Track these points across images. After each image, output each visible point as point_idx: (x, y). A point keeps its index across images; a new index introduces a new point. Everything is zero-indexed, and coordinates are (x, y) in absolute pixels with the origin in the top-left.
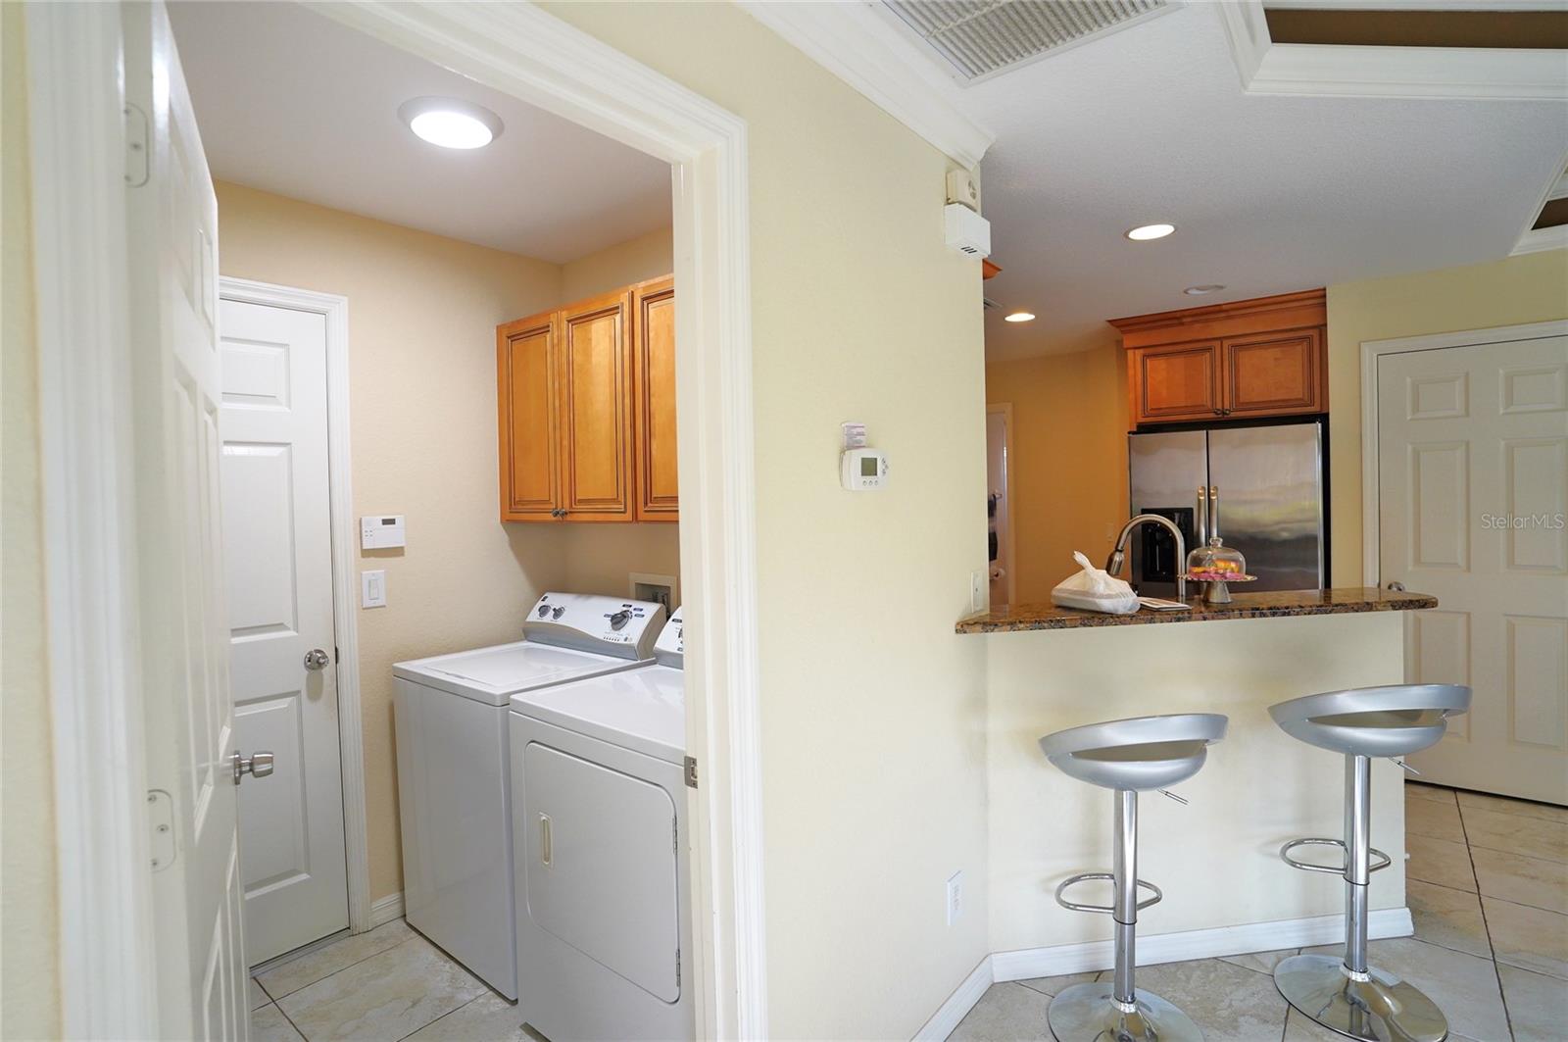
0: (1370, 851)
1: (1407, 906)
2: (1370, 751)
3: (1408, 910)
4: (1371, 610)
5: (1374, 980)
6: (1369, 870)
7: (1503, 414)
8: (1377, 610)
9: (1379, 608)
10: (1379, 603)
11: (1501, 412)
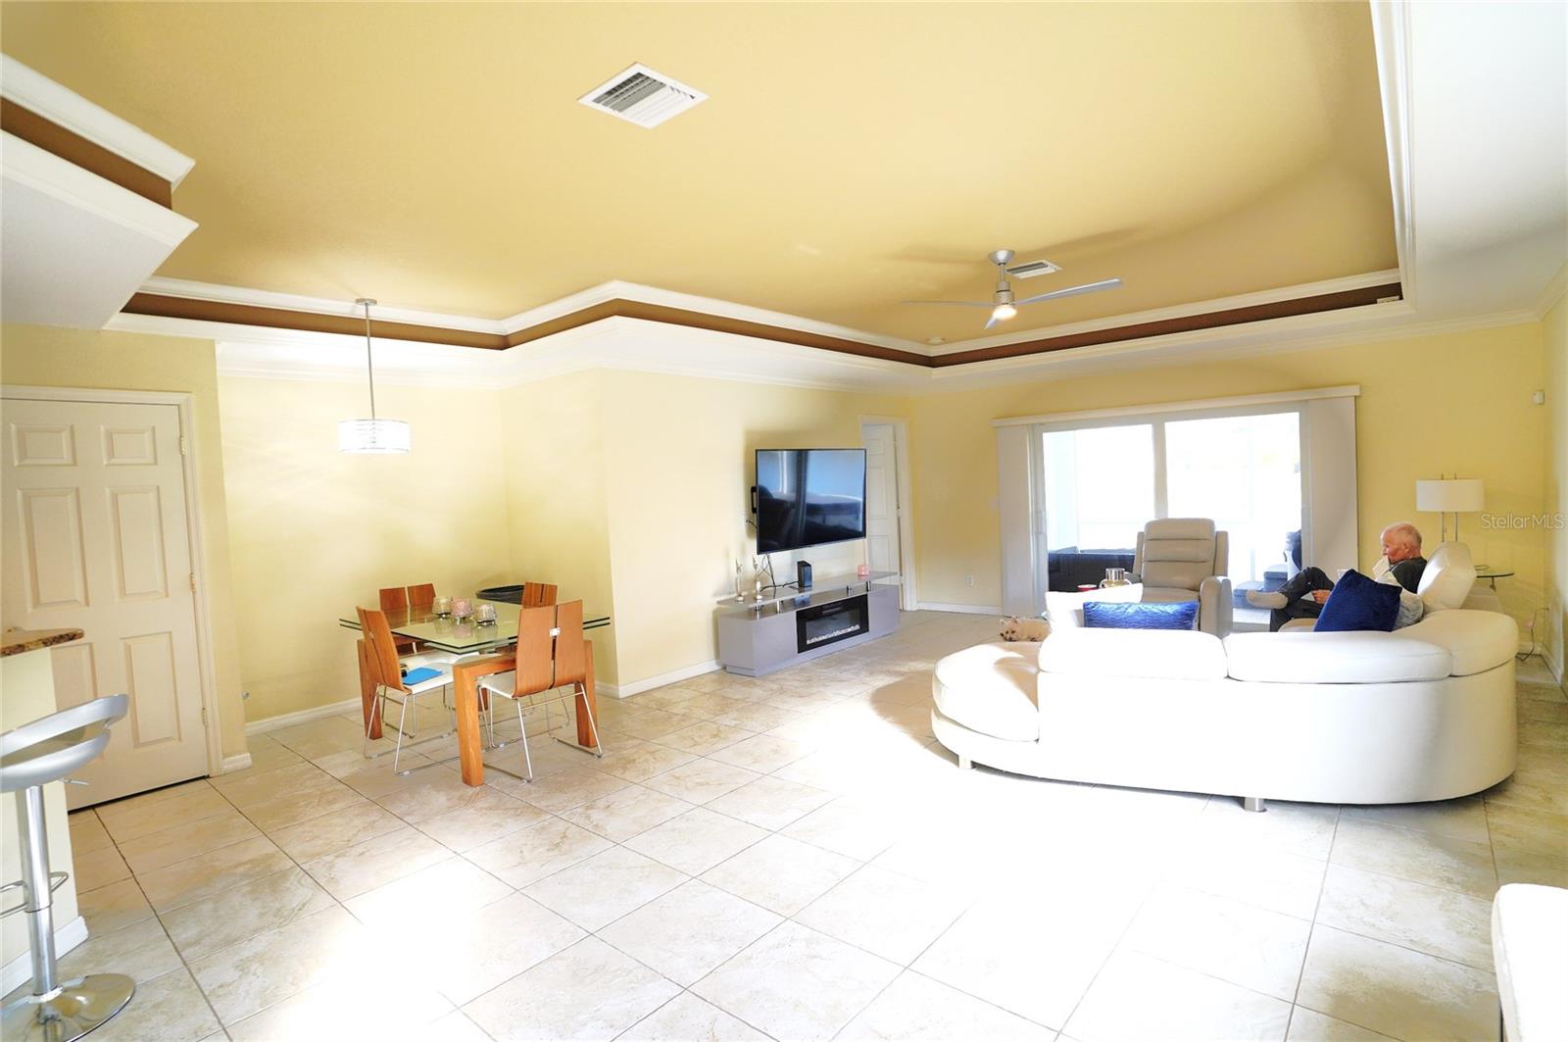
0: (50, 876)
1: (79, 915)
2: (41, 780)
3: (81, 919)
4: (23, 651)
5: (65, 990)
6: (51, 891)
7: (107, 465)
8: (30, 650)
9: (31, 647)
10: (31, 643)
11: (105, 463)
